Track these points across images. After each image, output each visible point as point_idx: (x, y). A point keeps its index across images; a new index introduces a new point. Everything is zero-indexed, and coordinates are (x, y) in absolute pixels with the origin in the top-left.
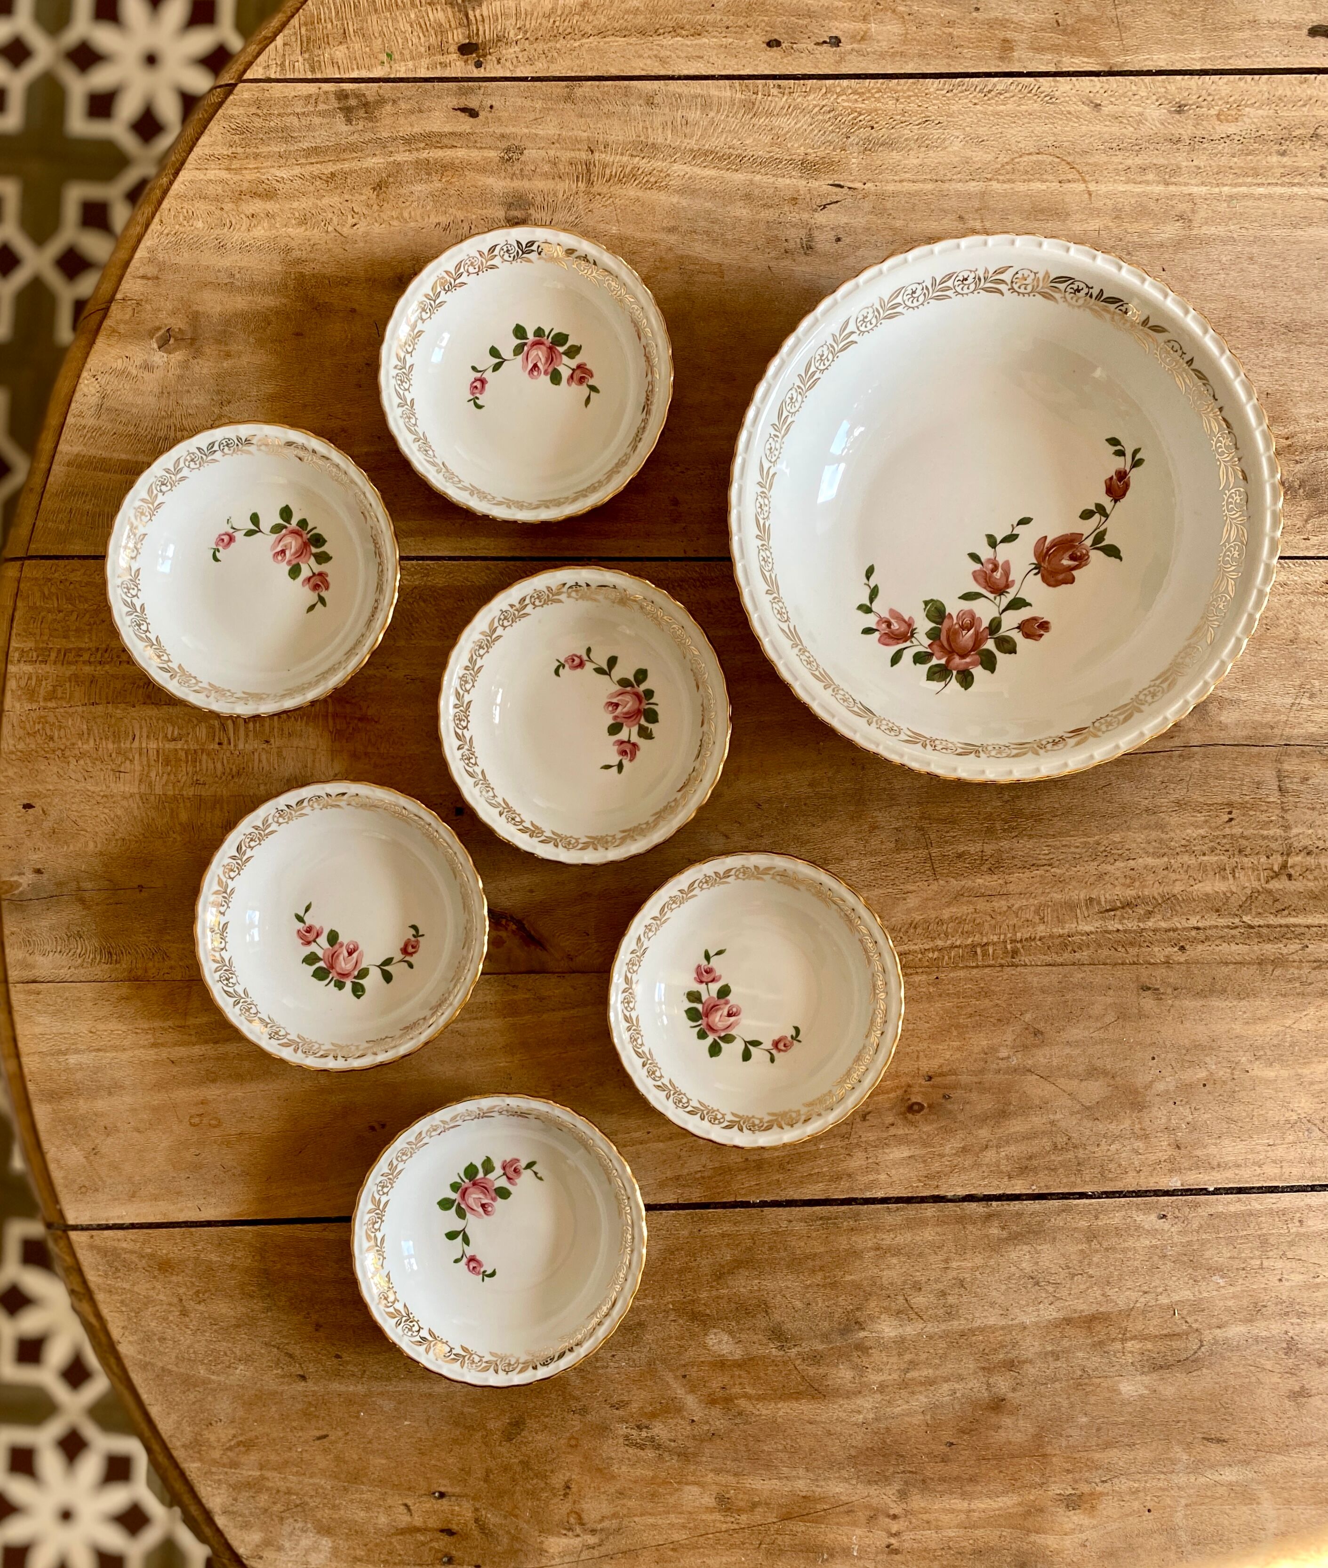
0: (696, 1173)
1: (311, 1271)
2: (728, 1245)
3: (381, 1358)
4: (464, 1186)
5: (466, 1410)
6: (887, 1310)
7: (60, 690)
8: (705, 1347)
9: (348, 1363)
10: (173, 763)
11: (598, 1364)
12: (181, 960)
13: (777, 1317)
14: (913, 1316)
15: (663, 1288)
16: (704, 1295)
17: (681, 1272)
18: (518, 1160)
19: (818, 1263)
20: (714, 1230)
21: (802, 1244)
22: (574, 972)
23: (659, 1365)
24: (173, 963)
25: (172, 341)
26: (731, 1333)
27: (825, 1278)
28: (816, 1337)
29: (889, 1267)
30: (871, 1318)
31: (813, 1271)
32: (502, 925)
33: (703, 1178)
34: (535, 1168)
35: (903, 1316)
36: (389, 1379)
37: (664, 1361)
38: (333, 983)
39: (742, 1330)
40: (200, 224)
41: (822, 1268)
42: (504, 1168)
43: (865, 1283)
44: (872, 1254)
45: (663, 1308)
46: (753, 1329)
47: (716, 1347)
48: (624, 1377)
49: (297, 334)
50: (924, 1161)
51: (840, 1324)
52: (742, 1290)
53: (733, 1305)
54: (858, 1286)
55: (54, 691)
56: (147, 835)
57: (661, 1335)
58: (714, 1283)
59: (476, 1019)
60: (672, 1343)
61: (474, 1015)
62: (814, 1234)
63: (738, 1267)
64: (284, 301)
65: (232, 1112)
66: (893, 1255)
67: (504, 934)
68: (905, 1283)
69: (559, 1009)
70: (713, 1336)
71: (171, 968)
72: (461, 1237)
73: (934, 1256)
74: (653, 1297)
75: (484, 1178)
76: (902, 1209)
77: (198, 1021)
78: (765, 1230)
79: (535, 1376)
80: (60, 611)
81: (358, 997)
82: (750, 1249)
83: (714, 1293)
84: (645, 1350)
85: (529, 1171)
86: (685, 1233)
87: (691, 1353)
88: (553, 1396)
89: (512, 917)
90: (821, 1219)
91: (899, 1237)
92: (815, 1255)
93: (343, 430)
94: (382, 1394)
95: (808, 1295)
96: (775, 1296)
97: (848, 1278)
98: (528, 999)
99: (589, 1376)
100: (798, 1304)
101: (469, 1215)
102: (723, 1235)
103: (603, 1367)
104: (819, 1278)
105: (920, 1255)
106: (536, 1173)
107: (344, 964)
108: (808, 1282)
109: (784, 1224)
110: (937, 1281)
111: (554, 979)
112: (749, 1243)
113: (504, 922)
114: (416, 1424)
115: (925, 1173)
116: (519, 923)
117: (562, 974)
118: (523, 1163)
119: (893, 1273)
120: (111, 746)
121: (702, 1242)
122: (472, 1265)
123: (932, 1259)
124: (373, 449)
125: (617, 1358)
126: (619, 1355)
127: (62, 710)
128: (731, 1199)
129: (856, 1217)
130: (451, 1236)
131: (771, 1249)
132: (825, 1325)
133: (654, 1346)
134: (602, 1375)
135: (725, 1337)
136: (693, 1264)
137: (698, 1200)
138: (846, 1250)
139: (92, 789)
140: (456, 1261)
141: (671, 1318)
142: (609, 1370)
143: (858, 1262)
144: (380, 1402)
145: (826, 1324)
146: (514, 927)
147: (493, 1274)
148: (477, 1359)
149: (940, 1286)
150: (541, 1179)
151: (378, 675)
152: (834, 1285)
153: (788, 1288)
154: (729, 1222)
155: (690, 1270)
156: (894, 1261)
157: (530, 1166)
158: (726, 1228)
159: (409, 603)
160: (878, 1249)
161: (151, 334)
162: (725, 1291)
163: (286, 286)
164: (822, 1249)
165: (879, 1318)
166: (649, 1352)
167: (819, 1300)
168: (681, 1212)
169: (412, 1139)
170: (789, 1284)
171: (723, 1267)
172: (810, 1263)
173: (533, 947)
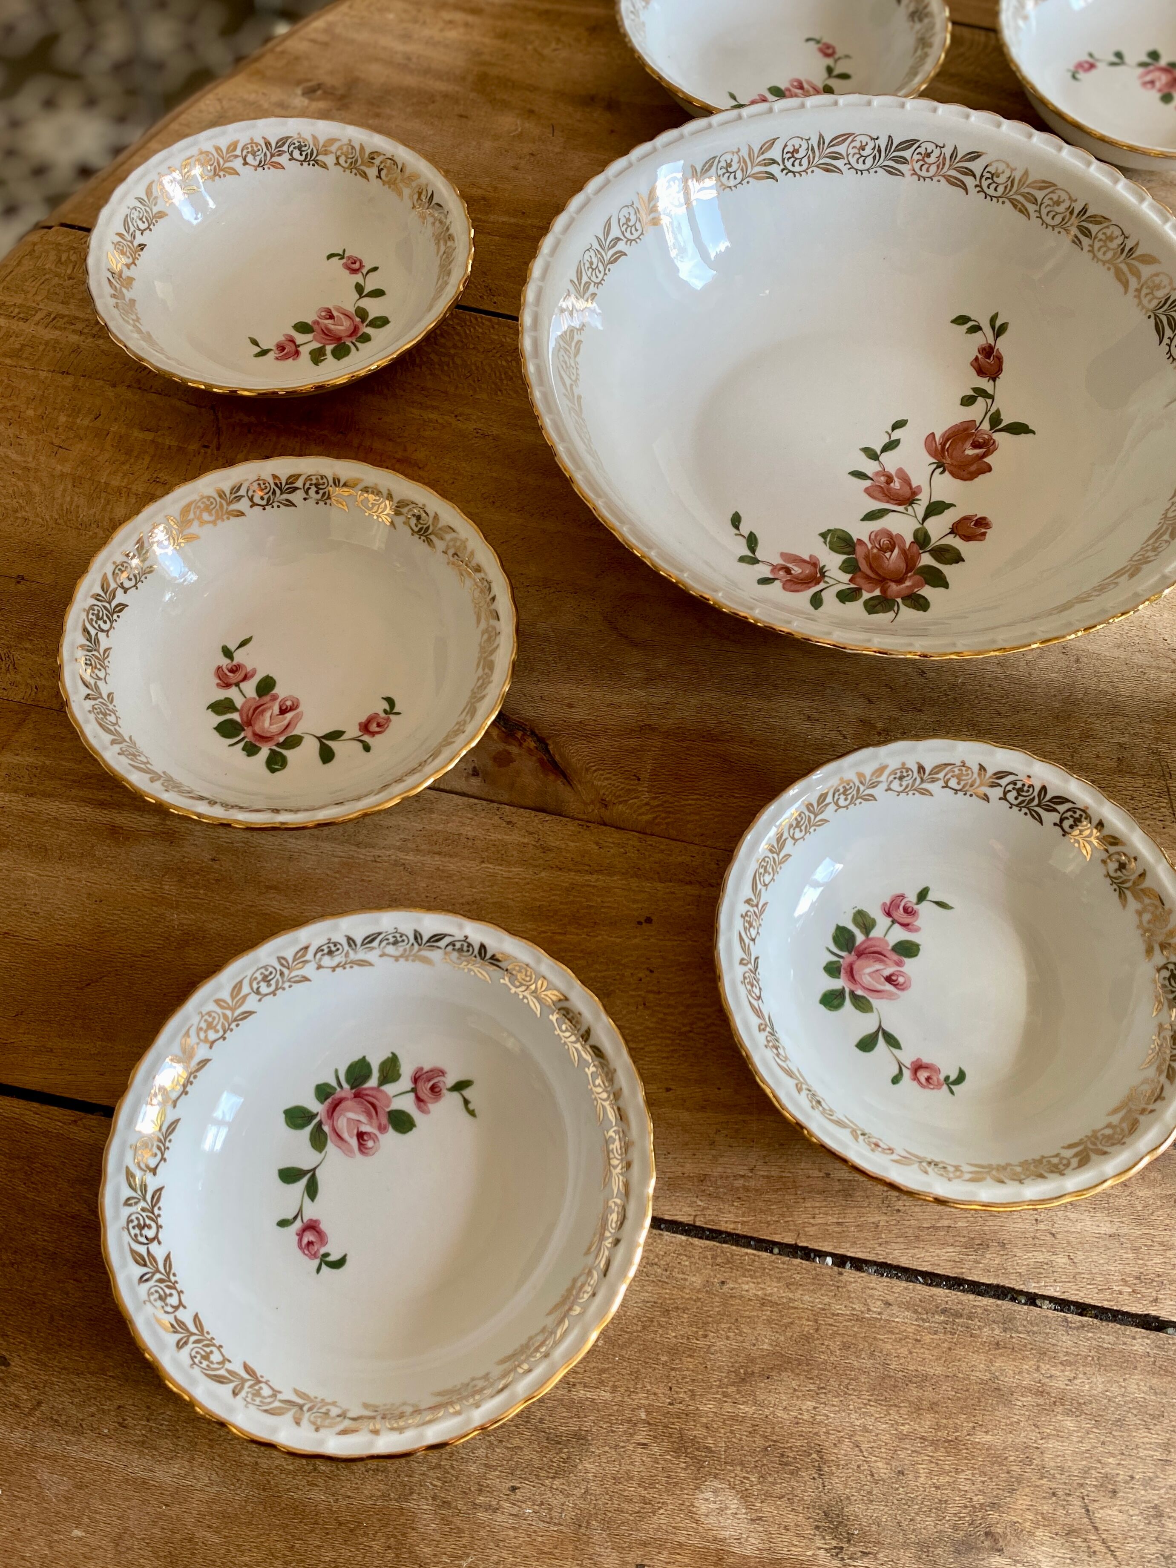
0: (735, 1177)
1: (22, 1188)
2: (769, 1321)
3: (81, 1383)
4: (339, 1093)
5: (201, 1534)
6: (1047, 1520)
7: (28, 350)
8: (691, 1514)
9: (15, 1378)
10: (135, 453)
11: (481, 1499)
12: (32, 677)
13: (837, 1484)
14: (1098, 1546)
15: (636, 1376)
16: (709, 1407)
17: (673, 1351)
18: (442, 1073)
19: (929, 1394)
20: (748, 1287)
21: (904, 1351)
22: (605, 824)
23: (598, 1534)
24: (18, 678)
25: (319, 92)
26: (745, 1496)
27: (938, 1427)
28: (906, 1545)
29: (1059, 1435)
30: (1018, 1531)
31: (917, 1409)
32: (516, 739)
33: (747, 1189)
34: (467, 1093)
35: (1079, 1542)
36: (78, 1431)
37: (607, 1524)
38: (242, 744)
39: (768, 1495)
40: (391, 16)
41: (933, 1407)
42: (416, 1080)
43: (1012, 1456)
44: (1029, 1400)
45: (628, 1413)
46: (790, 1498)
47: (712, 1520)
48: (523, 1538)
49: (461, 116)
50: (1136, 1250)
51: (956, 1528)
52: (780, 1413)
53: (760, 1442)
54: (998, 1459)
55: (21, 350)
56: (61, 521)
57: (612, 1469)
58: (731, 1390)
59: (439, 853)
60: (631, 1489)
61: (436, 848)
62: (927, 1338)
63: (780, 1369)
64: (457, 88)
65: (8, 898)
66: (1068, 1413)
67: (514, 750)
68: (1086, 1471)
69: (570, 870)
70: (709, 1495)
71: (13, 683)
72: (304, 1181)
73: (1143, 1432)
74: (614, 1389)
75: (377, 1089)
76: (1090, 1328)
77: (16, 760)
78: (838, 1308)
79: (371, 1444)
80: (70, 278)
81: (273, 771)
82: (808, 1338)
83: (728, 1407)
84: (578, 1492)
85: (456, 1095)
86: (697, 1280)
87: (661, 1519)
88: (377, 1546)
89: (533, 733)
90: (944, 1311)
91: (1081, 1378)
92: (926, 1378)
93: (484, 199)
94: (53, 1458)
95: (902, 1454)
96: (840, 1441)
97: (981, 1437)
98: (525, 845)
99: (457, 1521)
100: (882, 1469)
101: (331, 1147)
102: (764, 1302)
103: (488, 1508)
104: (925, 1425)
105: (1119, 1423)
106: (466, 1102)
107: (268, 723)
108: (905, 1429)
109: (877, 1306)
110: (1147, 1483)
111: (572, 827)
112: (808, 1327)
113: (519, 735)
114: (91, 1540)
115: (1136, 1271)
116: (542, 741)
117: (586, 823)
118: (450, 1080)
119: (1067, 1448)
120: (63, 419)
121: (725, 1304)
122: (309, 1237)
123: (1141, 1436)
124: (513, 220)
125: (519, 1495)
126: (526, 1490)
127: (18, 369)
128: (789, 1240)
129: (1007, 1323)
130: (289, 1175)
131: (845, 1347)
132: (928, 1525)
133: (593, 1486)
134: (482, 1526)
135: (734, 1504)
136: (701, 1343)
137: (730, 1228)
138: (982, 1382)
139: (14, 456)
140: (283, 1223)
141: (639, 1438)
142: (499, 1517)
143: (1002, 1411)
144: (44, 1474)
145: (930, 1522)
146: (533, 745)
147: (339, 1264)
148: (266, 1391)
149: (1153, 1496)
150: (472, 1113)
151: (440, 421)
152: (953, 1445)
153: (866, 1430)
154: (779, 1279)
155: (692, 1352)
156: (1070, 1423)
157: (460, 1086)
158: (773, 1289)
159: (507, 361)
160: (1040, 1393)
161: (299, 83)
162: (747, 1409)
163: (463, 79)
164: (939, 1370)
165: (1031, 1534)
166: (583, 1496)
167: (922, 1469)
168: (696, 1241)
169: (289, 954)
170: (869, 1421)
171: (753, 1361)
172: (914, 1392)
173: (552, 777)
